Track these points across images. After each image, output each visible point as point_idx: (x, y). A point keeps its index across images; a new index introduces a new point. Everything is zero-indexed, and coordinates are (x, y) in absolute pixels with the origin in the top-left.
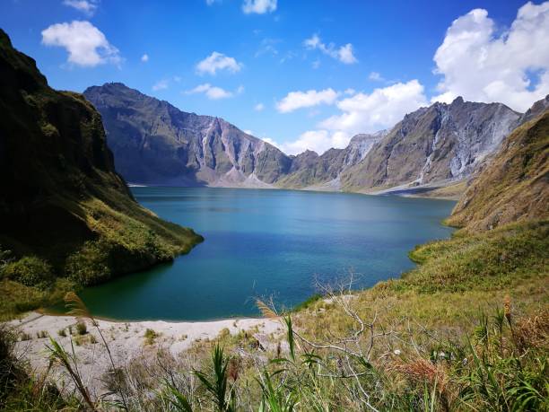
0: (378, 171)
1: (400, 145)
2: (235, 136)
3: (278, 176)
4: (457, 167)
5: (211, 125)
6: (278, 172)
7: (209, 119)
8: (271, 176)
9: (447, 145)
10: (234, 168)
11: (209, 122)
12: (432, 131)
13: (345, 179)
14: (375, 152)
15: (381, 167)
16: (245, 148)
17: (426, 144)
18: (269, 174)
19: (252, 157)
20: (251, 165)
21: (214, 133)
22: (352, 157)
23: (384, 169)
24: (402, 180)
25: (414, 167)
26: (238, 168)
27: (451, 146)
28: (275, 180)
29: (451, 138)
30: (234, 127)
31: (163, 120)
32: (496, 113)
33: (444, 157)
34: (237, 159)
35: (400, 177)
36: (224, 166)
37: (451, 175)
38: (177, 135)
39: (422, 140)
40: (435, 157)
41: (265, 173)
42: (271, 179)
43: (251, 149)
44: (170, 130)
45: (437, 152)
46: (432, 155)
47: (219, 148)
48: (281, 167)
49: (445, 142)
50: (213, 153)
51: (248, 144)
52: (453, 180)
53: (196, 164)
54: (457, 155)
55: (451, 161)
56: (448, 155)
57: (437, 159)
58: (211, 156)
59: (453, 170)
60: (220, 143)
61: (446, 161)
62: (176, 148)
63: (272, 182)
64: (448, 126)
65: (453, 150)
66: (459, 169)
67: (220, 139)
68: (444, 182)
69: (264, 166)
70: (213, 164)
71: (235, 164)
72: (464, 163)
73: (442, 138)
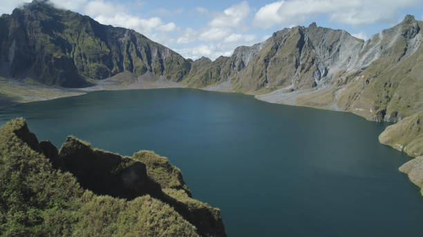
0: (260, 77)
1: (275, 59)
2: (145, 45)
3: (182, 77)
4: (318, 77)
5: (126, 35)
6: (182, 73)
7: (124, 30)
8: (177, 77)
9: (310, 60)
10: (148, 71)
11: (124, 33)
12: (298, 49)
13: (235, 81)
14: (256, 62)
15: (262, 74)
16: (155, 54)
17: (294, 59)
18: (175, 75)
19: (161, 61)
20: (160, 68)
21: (129, 42)
22: (237, 64)
23: (264, 76)
24: (278, 85)
25: (286, 75)
26: (151, 71)
27: (313, 60)
28: (180, 79)
29: (312, 56)
30: (144, 36)
31: (87, 31)
32: (341, 37)
33: (308, 70)
34: (150, 63)
35: (277, 82)
36: (140, 69)
37: (315, 85)
38: (100, 44)
39: (291, 55)
40: (302, 69)
41: (174, 73)
42: (177, 79)
43: (159, 54)
44: (94, 41)
45: (304, 65)
46: (300, 68)
47: (133, 55)
48: (183, 69)
49: (308, 58)
50: (130, 58)
51: (156, 51)
52: (319, 89)
53: (117, 68)
54: (318, 69)
55: (314, 73)
56: (311, 68)
57: (304, 71)
58: (129, 62)
59: (316, 81)
60: (134, 51)
61: (310, 73)
62: (101, 55)
63: (178, 81)
64: (309, 46)
65: (314, 65)
66: (319, 79)
67: (134, 47)
68: (312, 90)
69: (170, 69)
70: (131, 68)
71: (149, 68)
72: (322, 75)
73: (305, 54)
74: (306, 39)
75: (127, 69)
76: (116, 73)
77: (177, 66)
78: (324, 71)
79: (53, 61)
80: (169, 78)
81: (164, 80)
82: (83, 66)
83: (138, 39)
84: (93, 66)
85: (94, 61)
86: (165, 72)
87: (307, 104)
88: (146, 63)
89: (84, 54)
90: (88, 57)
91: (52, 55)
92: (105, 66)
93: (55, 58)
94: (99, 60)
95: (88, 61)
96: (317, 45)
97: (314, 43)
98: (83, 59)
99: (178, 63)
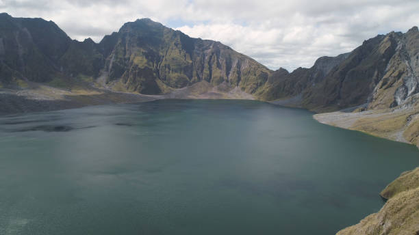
0: (332, 93)
1: (353, 71)
2: (227, 56)
3: (256, 89)
4: (402, 96)
5: (211, 47)
6: (257, 84)
7: (211, 42)
8: (251, 88)
9: (396, 73)
10: (224, 82)
11: (210, 45)
12: (385, 59)
13: (306, 96)
14: (332, 75)
15: (335, 89)
16: (234, 65)
18: (249, 86)
19: (239, 73)
20: (237, 79)
21: (213, 54)
22: (315, 75)
23: (337, 91)
24: (351, 103)
25: (363, 92)
26: (227, 81)
27: (400, 74)
28: (254, 91)
29: (401, 68)
30: (229, 48)
31: (176, 45)
33: (391, 86)
34: (228, 74)
35: (350, 99)
36: (216, 79)
37: (395, 104)
38: (185, 56)
40: (383, 85)
41: (247, 85)
42: (250, 91)
43: (239, 66)
44: (180, 53)
45: (386, 80)
46: (381, 83)
47: (214, 66)
48: (259, 81)
49: (394, 71)
50: (210, 69)
51: (236, 62)
52: (396, 111)
53: (196, 78)
54: (404, 85)
55: (397, 90)
56: (395, 84)
57: (384, 87)
58: (208, 72)
59: (399, 100)
60: (216, 62)
61: (392, 90)
62: (183, 66)
63: (251, 93)
64: (399, 55)
65: (401, 80)
66: (405, 98)
67: (216, 58)
68: (387, 111)
69: (246, 80)
70: (209, 79)
71: (225, 78)
72: (410, 92)
73: (392, 67)
74: (399, 47)
75: (205, 79)
76: (194, 82)
77: (254, 77)
78: (413, 88)
79: (137, 71)
80: (243, 89)
81: (238, 91)
82: (166, 76)
83: (222, 51)
84: (174, 76)
85: (176, 72)
86: (240, 83)
87: (365, 129)
88: (224, 74)
89: (169, 65)
90: (171, 67)
91: (137, 66)
92: (185, 76)
93: (139, 69)
94: (181, 69)
95: (171, 71)
96: (415, 55)
97: (411, 52)
98: (167, 70)
99: (255, 75)
